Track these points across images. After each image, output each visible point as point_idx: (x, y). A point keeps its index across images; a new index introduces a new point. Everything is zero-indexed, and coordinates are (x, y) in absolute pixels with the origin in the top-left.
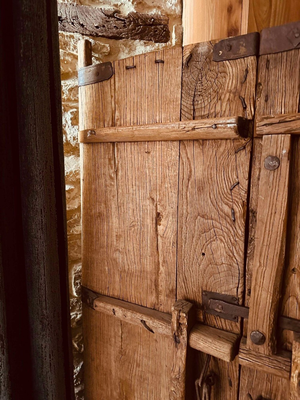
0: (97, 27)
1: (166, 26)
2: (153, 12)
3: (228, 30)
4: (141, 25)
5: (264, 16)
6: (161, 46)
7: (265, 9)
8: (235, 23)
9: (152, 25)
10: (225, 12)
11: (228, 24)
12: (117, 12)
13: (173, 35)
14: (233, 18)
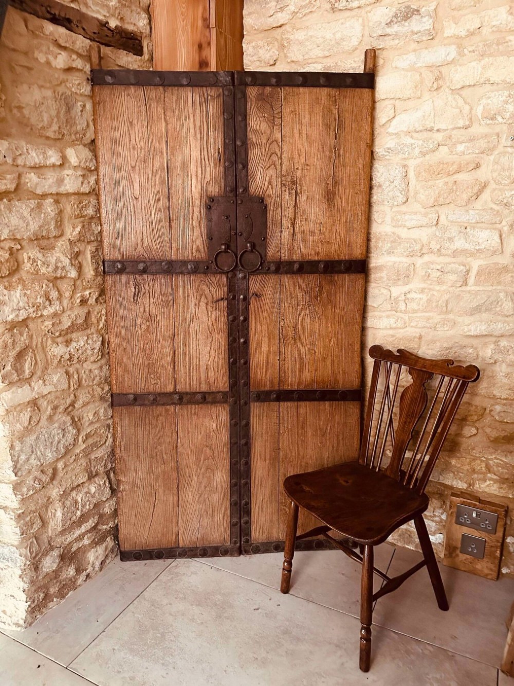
0: (94, 33)
1: (140, 41)
2: (130, 28)
3: (199, 60)
4: (124, 38)
5: (224, 58)
6: (140, 57)
7: (224, 52)
8: (206, 57)
9: (131, 39)
10: (196, 47)
11: (199, 58)
12: (107, 23)
13: (145, 49)
14: (204, 53)
